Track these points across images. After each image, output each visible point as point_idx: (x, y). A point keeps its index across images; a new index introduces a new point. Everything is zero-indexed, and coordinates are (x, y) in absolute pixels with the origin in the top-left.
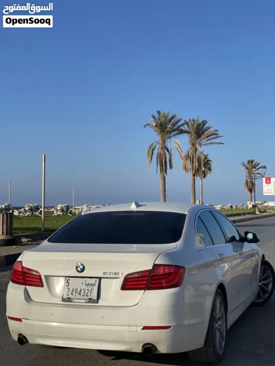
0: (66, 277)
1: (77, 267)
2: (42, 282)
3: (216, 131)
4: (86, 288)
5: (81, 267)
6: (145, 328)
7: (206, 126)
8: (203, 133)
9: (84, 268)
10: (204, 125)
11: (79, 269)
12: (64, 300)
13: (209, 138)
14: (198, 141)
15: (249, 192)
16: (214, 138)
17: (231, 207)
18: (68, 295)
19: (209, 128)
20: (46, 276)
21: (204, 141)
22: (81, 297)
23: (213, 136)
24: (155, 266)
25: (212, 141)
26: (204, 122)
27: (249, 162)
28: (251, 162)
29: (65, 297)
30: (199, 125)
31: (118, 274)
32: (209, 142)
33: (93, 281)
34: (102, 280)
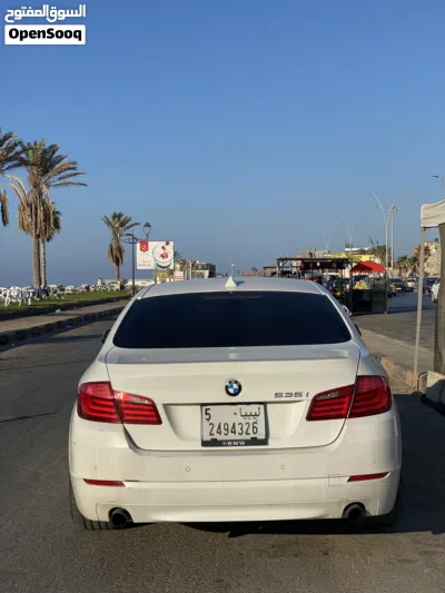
0: (202, 405)
1: (227, 387)
2: (158, 415)
3: (75, 163)
4: (244, 422)
5: (235, 386)
6: (353, 479)
7: (57, 154)
8: (52, 166)
9: (240, 387)
10: (53, 153)
11: (231, 391)
12: (205, 443)
13: (62, 174)
14: (43, 180)
15: (114, 265)
16: (71, 175)
17: (87, 288)
18: (211, 434)
19: (61, 158)
20: (164, 405)
21: (54, 180)
22: (237, 437)
23: (68, 172)
24: (359, 378)
25: (68, 180)
26: (53, 148)
27: (115, 216)
28: (117, 216)
29: (208, 438)
30: (45, 151)
31: (300, 394)
32: (62, 181)
33: (253, 409)
34: (268, 406)
